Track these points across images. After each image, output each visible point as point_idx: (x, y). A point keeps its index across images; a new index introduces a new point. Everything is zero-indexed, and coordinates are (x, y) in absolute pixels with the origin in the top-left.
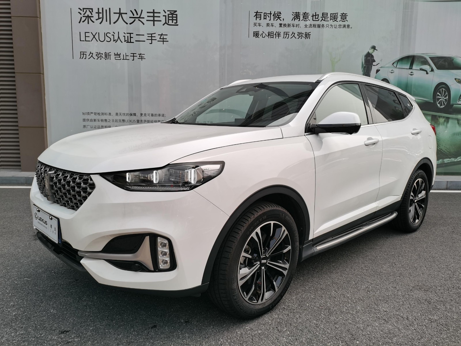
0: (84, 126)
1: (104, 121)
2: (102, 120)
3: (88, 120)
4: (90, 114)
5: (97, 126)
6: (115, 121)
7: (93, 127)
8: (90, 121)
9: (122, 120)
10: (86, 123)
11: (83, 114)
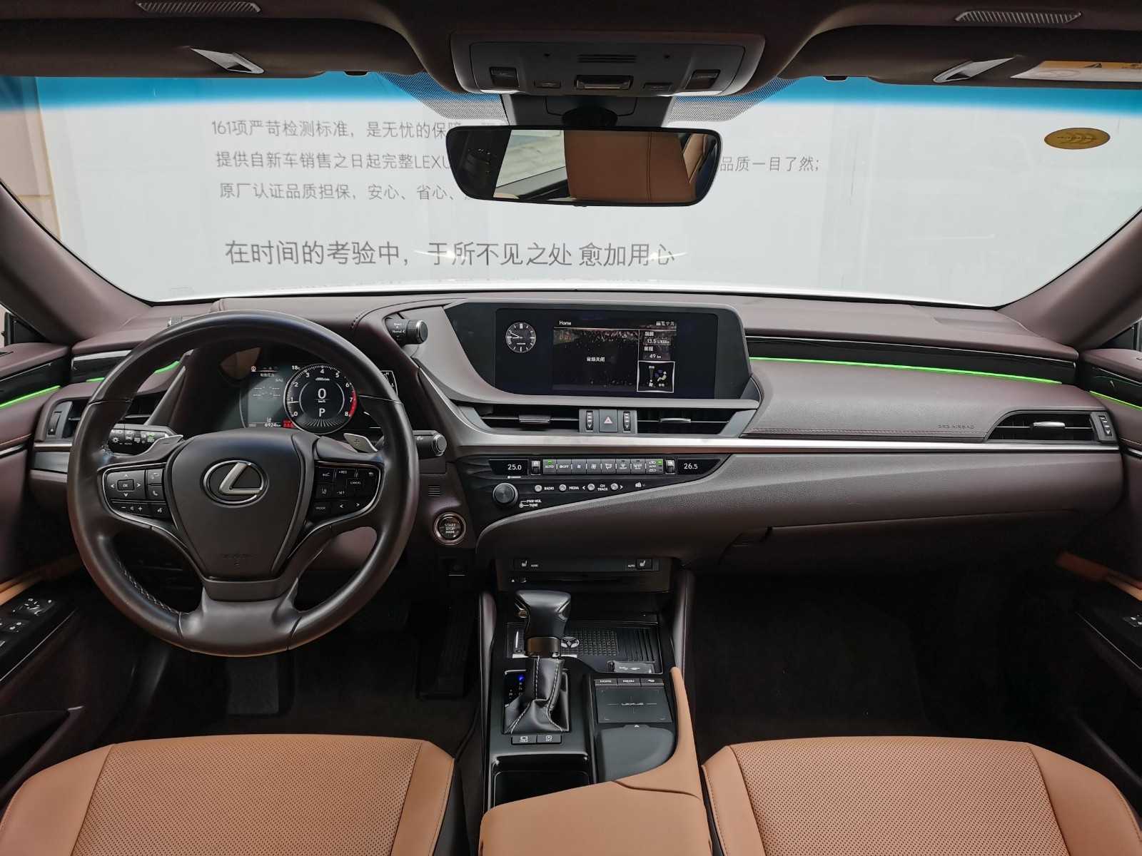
0: (227, 189)
1: (316, 161)
2: (306, 160)
3: (241, 157)
4: (248, 132)
5: (284, 188)
6: (365, 164)
7: (268, 192)
8: (249, 163)
9: (397, 159)
10: (231, 174)
11: (217, 127)
